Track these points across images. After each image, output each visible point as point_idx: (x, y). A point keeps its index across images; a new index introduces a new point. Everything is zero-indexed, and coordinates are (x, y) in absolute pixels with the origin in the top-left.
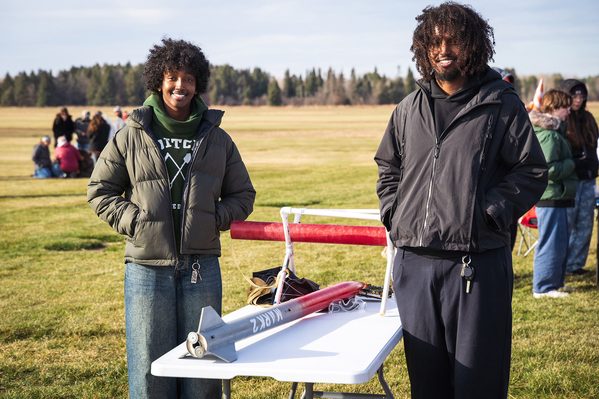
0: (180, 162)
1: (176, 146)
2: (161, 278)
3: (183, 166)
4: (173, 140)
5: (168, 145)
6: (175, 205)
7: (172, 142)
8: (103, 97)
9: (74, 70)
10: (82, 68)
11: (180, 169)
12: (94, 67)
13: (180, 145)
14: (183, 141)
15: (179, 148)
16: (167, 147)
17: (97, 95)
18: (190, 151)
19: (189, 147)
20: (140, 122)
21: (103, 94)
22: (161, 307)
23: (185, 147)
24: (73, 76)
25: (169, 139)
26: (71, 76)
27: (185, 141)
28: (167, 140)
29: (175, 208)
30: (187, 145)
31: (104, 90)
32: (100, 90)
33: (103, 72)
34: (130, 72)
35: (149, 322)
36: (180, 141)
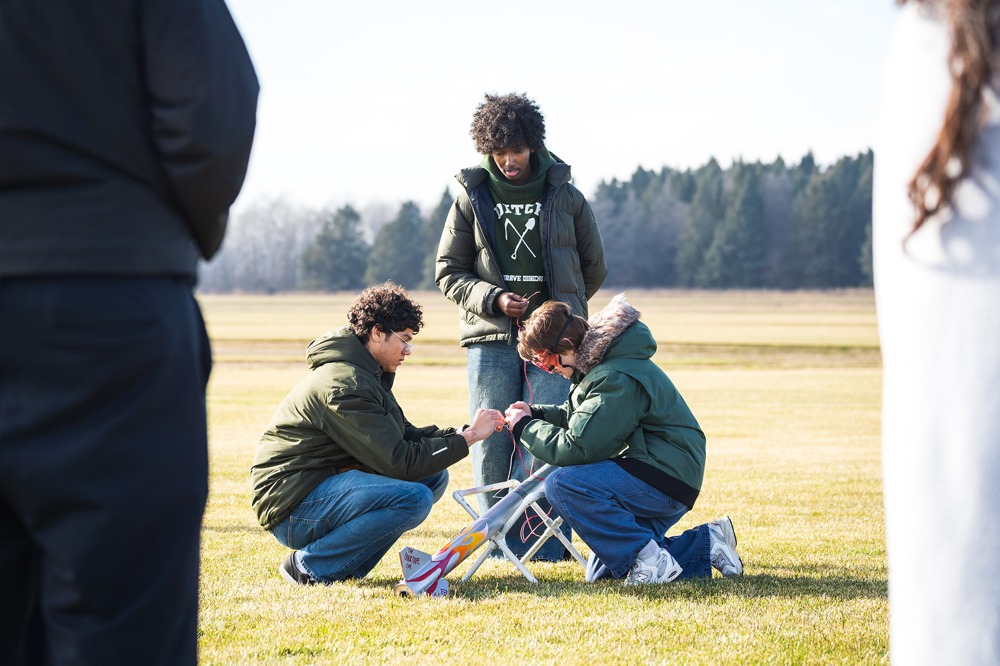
0: (522, 228)
1: (518, 213)
2: (502, 353)
3: (524, 233)
4: (513, 206)
5: (508, 211)
6: (520, 277)
7: (513, 208)
8: (728, 259)
9: (642, 177)
10: (666, 171)
11: (522, 237)
12: (702, 170)
13: (522, 211)
14: (524, 207)
15: (520, 214)
16: (506, 212)
17: (712, 252)
18: (532, 215)
19: (531, 211)
20: (465, 184)
21: (728, 249)
22: (501, 385)
23: (527, 212)
24: (639, 196)
25: (508, 206)
26: (631, 194)
27: (528, 206)
28: (507, 206)
29: (520, 280)
30: (529, 210)
31: (731, 239)
32: (719, 236)
33: (729, 185)
34: (814, 180)
35: (488, 402)
36: (522, 206)
